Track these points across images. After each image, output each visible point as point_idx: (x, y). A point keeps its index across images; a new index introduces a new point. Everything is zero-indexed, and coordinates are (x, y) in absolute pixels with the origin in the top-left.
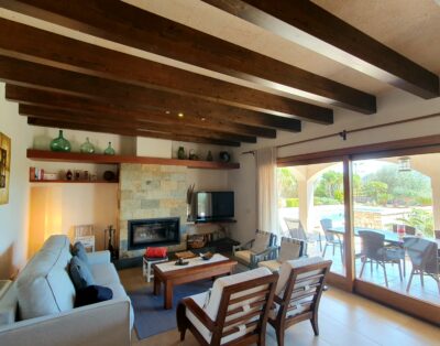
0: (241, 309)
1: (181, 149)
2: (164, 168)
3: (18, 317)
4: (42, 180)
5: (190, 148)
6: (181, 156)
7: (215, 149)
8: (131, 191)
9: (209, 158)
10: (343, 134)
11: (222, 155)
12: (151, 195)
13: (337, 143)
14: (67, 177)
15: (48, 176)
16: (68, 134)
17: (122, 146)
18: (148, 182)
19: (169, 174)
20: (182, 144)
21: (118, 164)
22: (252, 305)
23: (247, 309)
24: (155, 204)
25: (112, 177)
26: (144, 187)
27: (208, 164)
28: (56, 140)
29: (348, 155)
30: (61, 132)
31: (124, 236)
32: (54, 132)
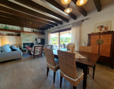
0: (37, 50)
1: (33, 30)
2: (30, 34)
3: (1, 52)
4: (3, 35)
5: (35, 30)
6: (34, 32)
7: (40, 31)
8: (23, 38)
9: (39, 32)
10: (59, 28)
11: (42, 32)
12: (27, 39)
13: (58, 30)
14: (9, 35)
15: (4, 34)
16: (8, 26)
17: (21, 29)
18: (27, 36)
19: (31, 35)
20: (34, 29)
21: (20, 32)
22: (39, 50)
23: (38, 50)
24: (29, 40)
25: (19, 35)
26: (26, 37)
27: (39, 33)
28: (5, 27)
29: (59, 31)
30: (6, 25)
31: (22, 46)
32: (4, 25)
